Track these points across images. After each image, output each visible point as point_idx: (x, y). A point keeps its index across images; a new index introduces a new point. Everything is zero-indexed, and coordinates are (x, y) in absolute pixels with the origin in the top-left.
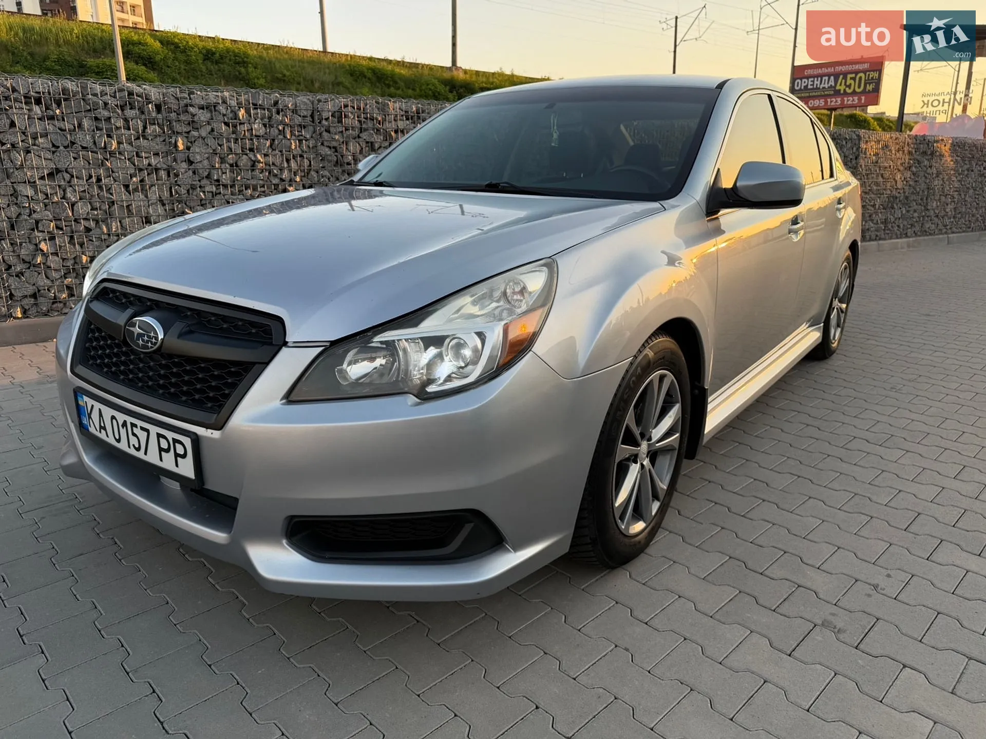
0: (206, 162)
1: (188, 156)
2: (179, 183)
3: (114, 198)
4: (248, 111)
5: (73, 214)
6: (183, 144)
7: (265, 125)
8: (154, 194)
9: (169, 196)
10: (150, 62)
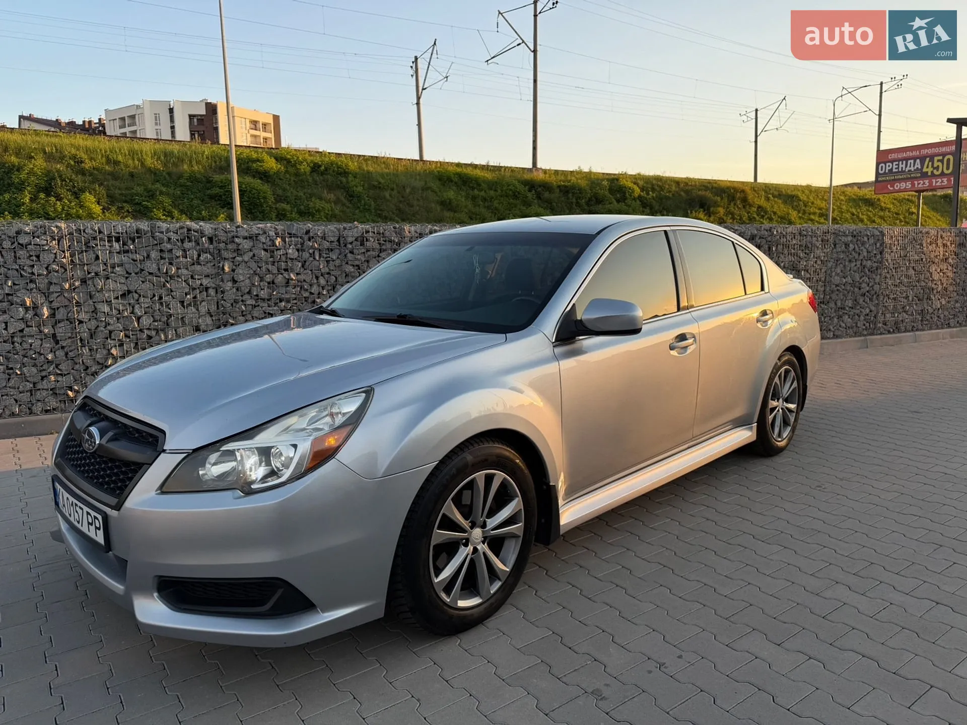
0: (247, 281)
1: (233, 277)
2: (225, 298)
3: (171, 312)
4: (284, 240)
5: (138, 324)
6: (228, 268)
7: (298, 250)
8: (203, 309)
9: (216, 309)
10: (265, 176)
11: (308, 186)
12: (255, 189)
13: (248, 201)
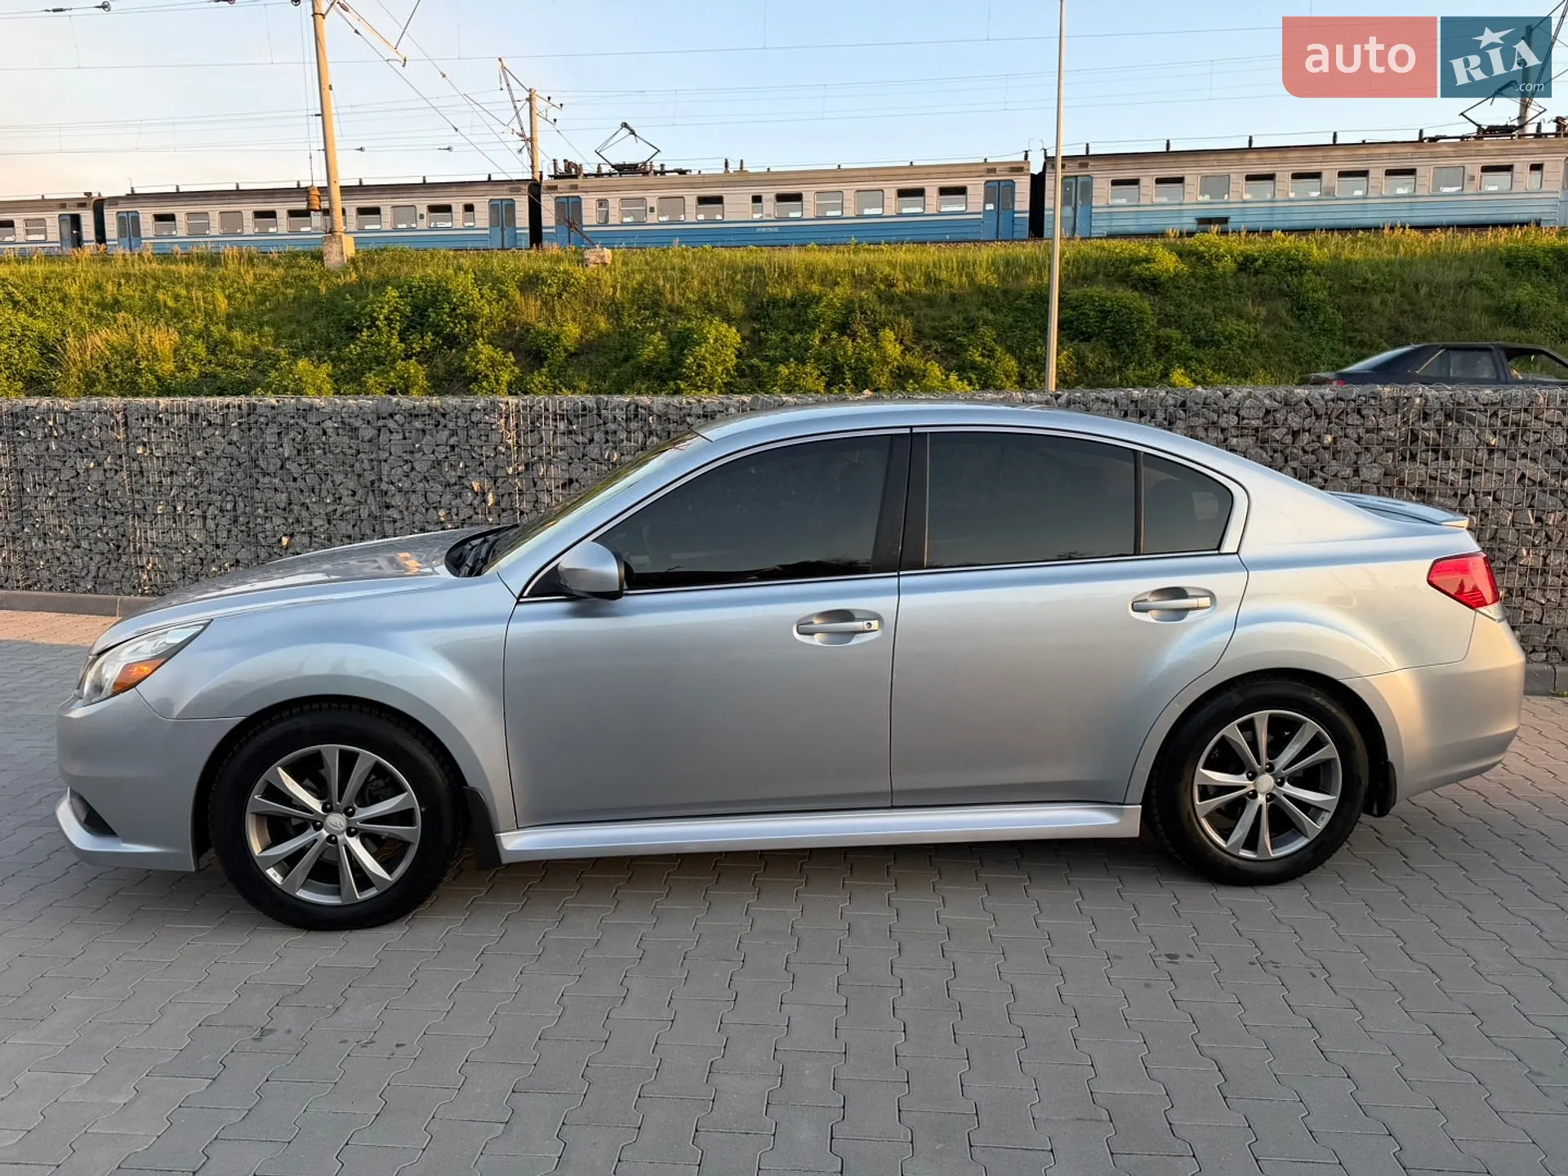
10: (1153, 285)
11: (1225, 294)
12: (1125, 307)
13: (1112, 328)
